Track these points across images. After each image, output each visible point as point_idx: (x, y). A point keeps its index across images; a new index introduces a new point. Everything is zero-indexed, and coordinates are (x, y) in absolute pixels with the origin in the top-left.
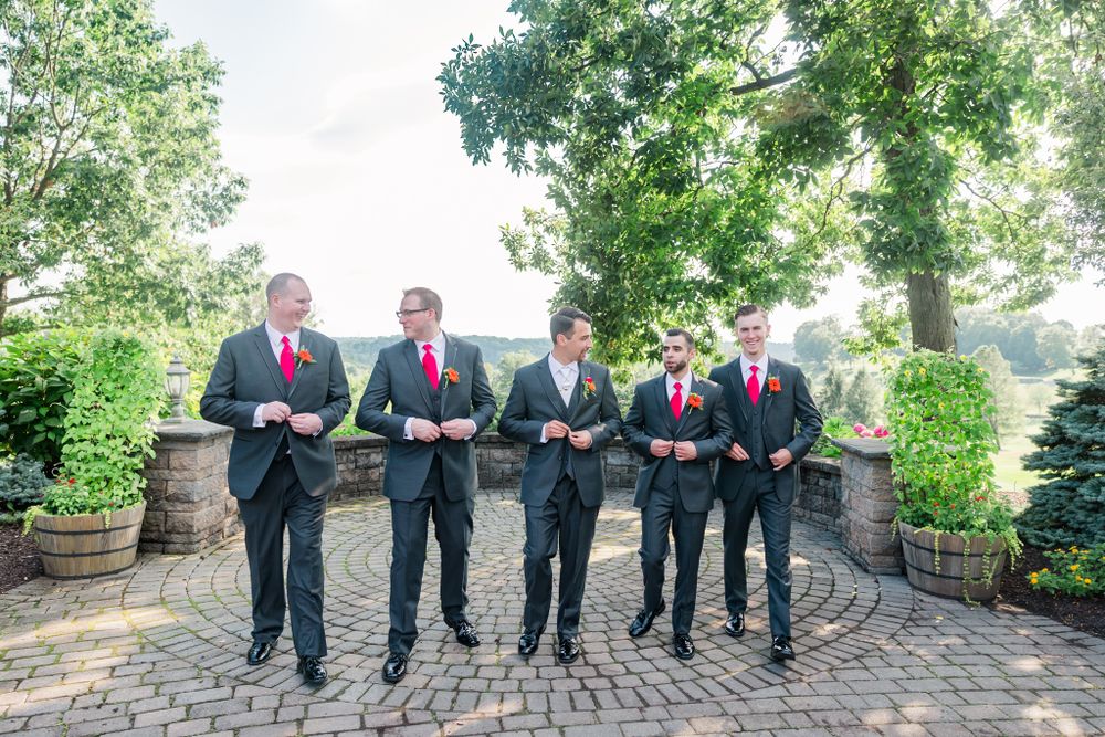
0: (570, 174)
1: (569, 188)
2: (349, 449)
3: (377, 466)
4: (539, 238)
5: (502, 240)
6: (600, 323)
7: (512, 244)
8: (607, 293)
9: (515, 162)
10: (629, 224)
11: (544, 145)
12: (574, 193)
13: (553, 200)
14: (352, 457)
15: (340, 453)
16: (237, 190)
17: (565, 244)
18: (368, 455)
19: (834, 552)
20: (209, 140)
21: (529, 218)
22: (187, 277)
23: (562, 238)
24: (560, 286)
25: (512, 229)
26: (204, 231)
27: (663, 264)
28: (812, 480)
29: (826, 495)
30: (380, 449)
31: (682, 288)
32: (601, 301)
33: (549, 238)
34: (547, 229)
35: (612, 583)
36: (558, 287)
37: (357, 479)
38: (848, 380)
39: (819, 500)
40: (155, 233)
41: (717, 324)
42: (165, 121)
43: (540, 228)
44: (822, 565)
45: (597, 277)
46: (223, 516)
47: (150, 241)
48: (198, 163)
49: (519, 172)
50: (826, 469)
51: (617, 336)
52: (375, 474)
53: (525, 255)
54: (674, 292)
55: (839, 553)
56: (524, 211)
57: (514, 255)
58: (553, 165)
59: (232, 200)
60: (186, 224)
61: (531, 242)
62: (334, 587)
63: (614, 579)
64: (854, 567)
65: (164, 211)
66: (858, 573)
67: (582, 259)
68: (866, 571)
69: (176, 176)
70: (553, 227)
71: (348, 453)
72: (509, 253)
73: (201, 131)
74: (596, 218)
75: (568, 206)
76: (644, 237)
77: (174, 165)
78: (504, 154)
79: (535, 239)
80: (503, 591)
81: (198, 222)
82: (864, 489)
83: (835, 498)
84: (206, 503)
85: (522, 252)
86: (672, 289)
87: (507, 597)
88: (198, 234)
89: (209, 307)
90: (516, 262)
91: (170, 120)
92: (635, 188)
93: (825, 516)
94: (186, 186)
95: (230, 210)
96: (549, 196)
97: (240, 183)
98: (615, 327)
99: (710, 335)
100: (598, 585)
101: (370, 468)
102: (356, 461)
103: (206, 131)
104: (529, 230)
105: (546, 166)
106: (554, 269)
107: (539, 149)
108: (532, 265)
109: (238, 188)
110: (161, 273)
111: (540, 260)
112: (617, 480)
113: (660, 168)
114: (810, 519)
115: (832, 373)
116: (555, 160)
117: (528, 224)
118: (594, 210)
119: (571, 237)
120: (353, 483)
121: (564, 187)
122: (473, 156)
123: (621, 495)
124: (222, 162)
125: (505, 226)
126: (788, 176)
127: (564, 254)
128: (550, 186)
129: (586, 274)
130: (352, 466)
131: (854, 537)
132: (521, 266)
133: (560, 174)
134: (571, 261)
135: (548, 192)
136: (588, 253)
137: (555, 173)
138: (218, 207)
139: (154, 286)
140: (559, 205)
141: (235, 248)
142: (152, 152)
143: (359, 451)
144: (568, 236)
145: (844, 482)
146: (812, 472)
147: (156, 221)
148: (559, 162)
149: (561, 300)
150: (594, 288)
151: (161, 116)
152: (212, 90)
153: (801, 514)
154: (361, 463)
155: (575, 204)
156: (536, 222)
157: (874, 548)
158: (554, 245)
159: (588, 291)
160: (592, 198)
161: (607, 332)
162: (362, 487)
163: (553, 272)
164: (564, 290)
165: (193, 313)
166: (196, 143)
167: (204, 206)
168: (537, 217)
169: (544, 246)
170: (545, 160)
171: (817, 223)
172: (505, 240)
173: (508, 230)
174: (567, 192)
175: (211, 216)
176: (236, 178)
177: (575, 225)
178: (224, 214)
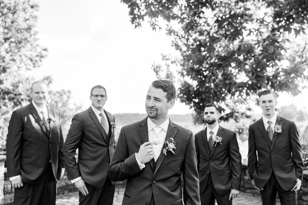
0: (182, 35)
4: (168, 66)
6: (197, 105)
8: (200, 90)
10: (210, 56)
11: (169, 21)
12: (184, 44)
13: (174, 47)
16: (44, 53)
17: (180, 68)
20: (32, 32)
21: (164, 58)
23: (179, 66)
25: (156, 63)
26: (31, 70)
31: (237, 86)
32: (198, 94)
33: (173, 66)
34: (172, 62)
41: (252, 105)
45: (195, 83)
47: (6, 74)
48: (28, 41)
49: (156, 31)
56: (162, 55)
57: (157, 74)
58: (174, 31)
59: (41, 57)
61: (164, 68)
67: (188, 75)
70: (175, 61)
72: (155, 74)
73: (29, 29)
74: (194, 55)
75: (181, 50)
76: (217, 62)
78: (149, 22)
79: (166, 67)
81: (28, 67)
88: (28, 71)
91: (16, 25)
92: (214, 40)
95: (40, 61)
96: (172, 46)
97: (45, 50)
99: (249, 109)
104: (164, 63)
105: (170, 32)
106: (176, 80)
107: (167, 23)
110: (11, 88)
111: (169, 77)
116: (174, 29)
117: (163, 60)
118: (193, 51)
119: (183, 65)
121: (179, 41)
122: (134, 25)
124: (37, 42)
127: (180, 72)
128: (172, 42)
129: (190, 81)
133: (177, 35)
134: (183, 76)
135: (172, 44)
137: (174, 34)
139: (8, 93)
140: (177, 49)
142: (8, 39)
144: (181, 65)
148: (177, 30)
150: (194, 88)
151: (13, 23)
152: (35, 13)
155: (184, 48)
156: (167, 59)
158: (175, 69)
160: (193, 45)
166: (27, 35)
167: (31, 60)
168: (167, 58)
169: (170, 70)
170: (170, 29)
171: (299, 56)
172: (153, 68)
173: (154, 63)
174: (180, 44)
175: (34, 64)
176: (44, 48)
177: (184, 59)
178: (39, 63)
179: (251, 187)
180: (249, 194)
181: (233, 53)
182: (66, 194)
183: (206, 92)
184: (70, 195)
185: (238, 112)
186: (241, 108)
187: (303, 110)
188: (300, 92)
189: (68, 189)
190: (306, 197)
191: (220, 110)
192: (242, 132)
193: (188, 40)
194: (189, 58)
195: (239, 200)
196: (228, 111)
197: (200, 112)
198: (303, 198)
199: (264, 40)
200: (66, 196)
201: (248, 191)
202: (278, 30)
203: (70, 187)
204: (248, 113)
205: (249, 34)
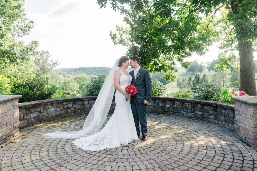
0: (131, 13)
1: (131, 18)
2: (61, 103)
3: (70, 108)
4: (122, 34)
5: (110, 36)
7: (113, 37)
8: (144, 51)
9: (114, 6)
10: (150, 28)
11: (123, 4)
12: (132, 19)
13: (126, 22)
14: (62, 105)
15: (57, 104)
16: (31, 25)
17: (129, 37)
18: (67, 104)
19: (232, 137)
20: (21, 9)
21: (118, 29)
22: (17, 50)
23: (128, 34)
24: (128, 49)
25: (113, 33)
26: (22, 37)
27: (161, 40)
28: (219, 110)
29: (225, 116)
30: (71, 102)
31: (168, 48)
32: (141, 54)
33: (124, 35)
34: (124, 32)
35: (158, 155)
36: (127, 50)
37: (64, 112)
38: (201, 77)
39: (222, 117)
40: (5, 37)
41: (175, 61)
42: (8, 4)
43: (121, 32)
44: (232, 143)
45: (139, 46)
46: (13, 129)
47: (3, 39)
48: (19, 16)
49: (116, 10)
50: (225, 107)
51: (146, 64)
52: (70, 111)
53: (117, 40)
54: (165, 49)
55: (235, 138)
56: (117, 27)
57: (114, 40)
58: (126, 10)
59: (29, 28)
60: (17, 35)
61: (119, 36)
62: (49, 161)
63: (158, 153)
64: (244, 144)
65: (9, 30)
66: (248, 148)
67: (135, 41)
68: (249, 146)
69: (12, 20)
70: (125, 32)
71: (61, 104)
72: (112, 40)
73: (19, 7)
74: (140, 27)
75: (130, 23)
76: (155, 32)
77: (12, 16)
78: (111, 3)
79: (120, 35)
80: (117, 161)
81: (20, 34)
82: (248, 116)
83: (228, 116)
84: (5, 125)
85: (116, 39)
86: (165, 48)
87: (118, 164)
88: (20, 38)
89: (23, 59)
90: (114, 42)
91: (9, 3)
92: (152, 17)
93: (224, 123)
94: (15, 23)
96: (125, 21)
97: (32, 22)
98: (145, 62)
99: (173, 64)
100: (153, 157)
101: (68, 109)
102: (63, 106)
103: (20, 7)
104: (118, 32)
105: (124, 11)
106: (126, 44)
107: (121, 5)
108: (119, 43)
109: (32, 23)
110: (8, 49)
111: (122, 42)
112: (150, 110)
113: (161, 9)
114: (218, 123)
115: (197, 75)
116: (126, 9)
117: (118, 31)
118: (139, 24)
119: (131, 34)
120: (62, 114)
121: (129, 18)
122: (100, 5)
123: (151, 115)
124: (25, 17)
125: (111, 32)
126: (202, 11)
127: (129, 39)
128: (125, 18)
129: (136, 45)
130: (62, 108)
131: (242, 132)
132: (116, 44)
133: (128, 14)
134: (132, 41)
135: (124, 19)
136: (137, 39)
137: (126, 13)
138: (25, 30)
139: (6, 53)
140: (127, 23)
141: (30, 42)
142: (4, 13)
143: (64, 103)
144: (130, 34)
145: (236, 112)
146: (219, 108)
147: (5, 33)
148: (128, 10)
149: (129, 54)
150: (139, 49)
151: (6, 2)
153: (215, 122)
154: (65, 107)
155: (133, 23)
157: (253, 138)
158: (126, 37)
159: (137, 50)
160: (138, 21)
161: (143, 64)
162: (65, 115)
163: (126, 45)
164: (130, 50)
165: (18, 61)
166: (17, 11)
167: (22, 29)
168: (120, 29)
169: (123, 37)
170: (123, 9)
171: (205, 30)
172: (111, 36)
173: (111, 33)
174: (130, 19)
175: (24, 32)
176: (31, 21)
177: (133, 30)
178: (28, 31)
179: (178, 111)
180: (176, 116)
181: (166, 26)
182: (60, 120)
183: (147, 52)
184: (62, 120)
185: (166, 66)
186: (168, 63)
187: (202, 64)
188: (204, 52)
189: (61, 116)
190: (211, 116)
191: (156, 64)
192: (169, 78)
193: (135, 17)
194: (136, 29)
195: (171, 120)
196: (160, 65)
197: (143, 66)
198: (210, 117)
199: (186, 18)
200: (60, 121)
201: (176, 114)
202: (195, 11)
203: (62, 115)
204: (173, 66)
205: (176, 14)
